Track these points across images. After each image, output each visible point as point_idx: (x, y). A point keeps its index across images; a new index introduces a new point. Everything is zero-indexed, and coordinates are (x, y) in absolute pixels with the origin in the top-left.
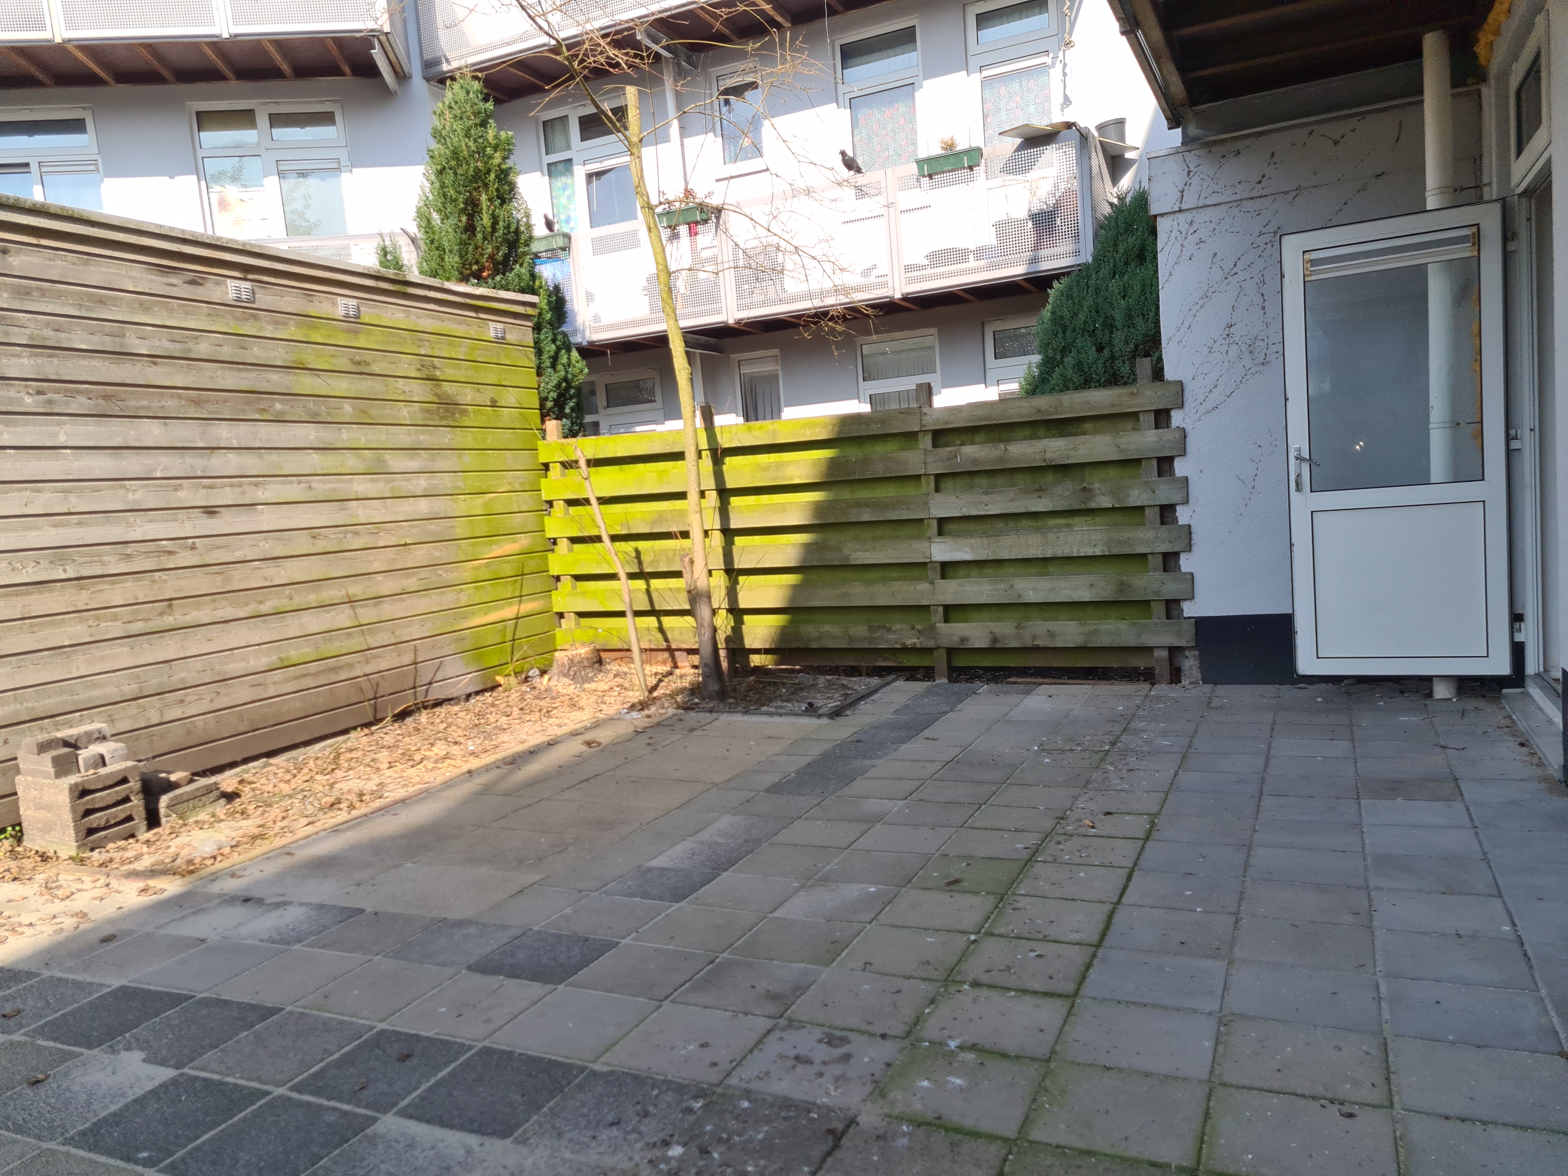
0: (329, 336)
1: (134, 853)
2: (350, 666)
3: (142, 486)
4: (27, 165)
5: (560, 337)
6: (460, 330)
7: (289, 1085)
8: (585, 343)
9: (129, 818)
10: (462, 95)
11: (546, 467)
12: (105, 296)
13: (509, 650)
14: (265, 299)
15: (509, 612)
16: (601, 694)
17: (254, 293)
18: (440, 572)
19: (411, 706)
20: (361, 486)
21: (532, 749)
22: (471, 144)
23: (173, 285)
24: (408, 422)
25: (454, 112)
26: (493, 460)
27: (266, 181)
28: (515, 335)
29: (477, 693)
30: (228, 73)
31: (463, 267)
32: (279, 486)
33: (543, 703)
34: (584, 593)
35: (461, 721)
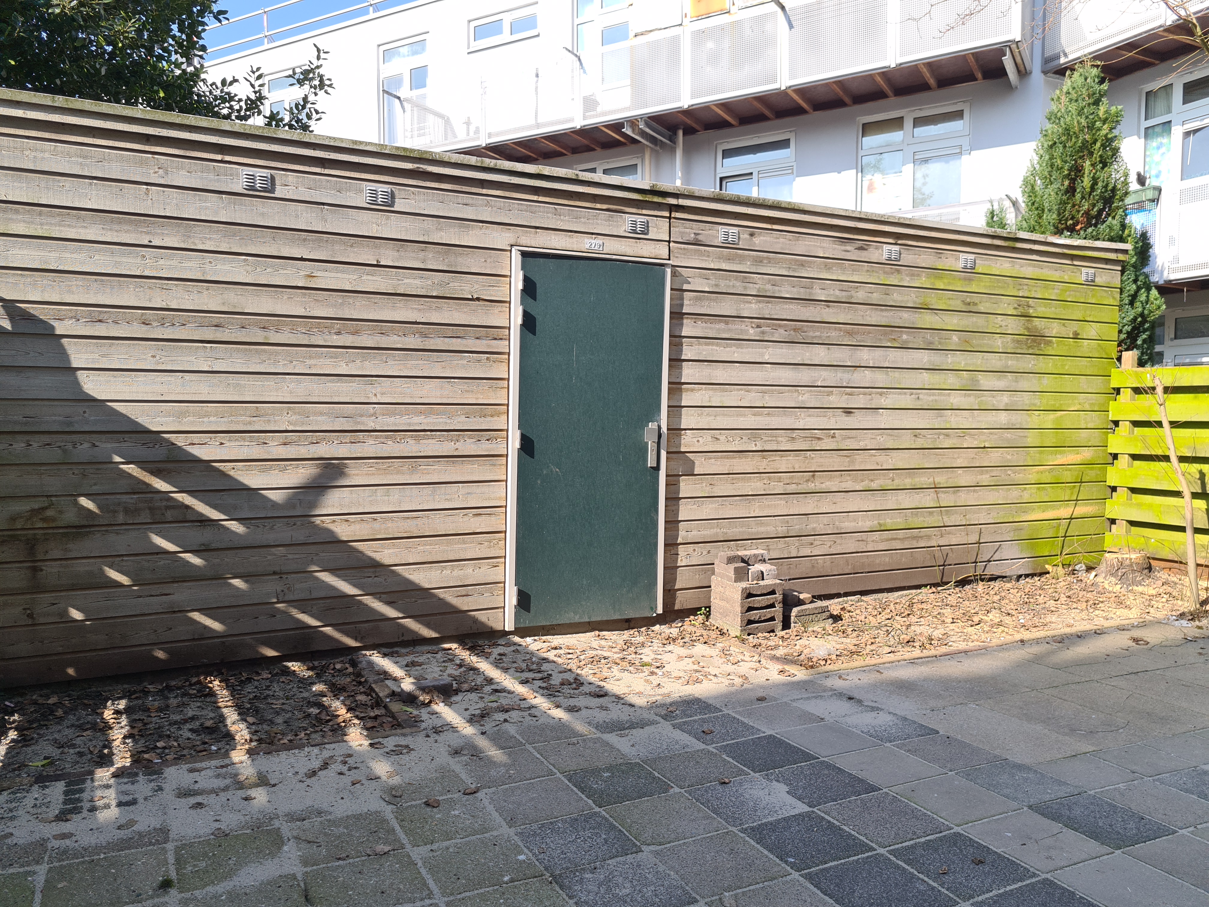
0: (949, 284)
1: (774, 643)
2: (929, 537)
3: (808, 391)
4: (751, 174)
5: (1141, 278)
6: (1055, 275)
7: (887, 849)
8: (1161, 282)
9: (772, 619)
10: (1081, 80)
11: (1118, 391)
12: (805, 261)
13: (1060, 545)
14: (908, 258)
15: (1065, 512)
16: (1148, 598)
17: (900, 254)
18: (1009, 472)
19: (971, 576)
20: (956, 399)
21: (1079, 634)
22: (1083, 121)
23: (848, 251)
24: (1000, 351)
25: (1070, 96)
26: (1068, 384)
27: (904, 168)
28: (1104, 278)
29: (1027, 576)
30: (889, 92)
31: (1060, 223)
32: (897, 396)
33: (1089, 595)
34: (1139, 505)
35: (1012, 596)
